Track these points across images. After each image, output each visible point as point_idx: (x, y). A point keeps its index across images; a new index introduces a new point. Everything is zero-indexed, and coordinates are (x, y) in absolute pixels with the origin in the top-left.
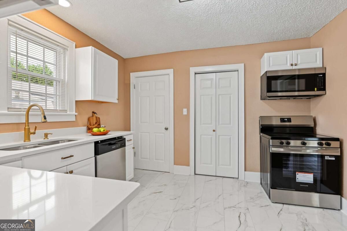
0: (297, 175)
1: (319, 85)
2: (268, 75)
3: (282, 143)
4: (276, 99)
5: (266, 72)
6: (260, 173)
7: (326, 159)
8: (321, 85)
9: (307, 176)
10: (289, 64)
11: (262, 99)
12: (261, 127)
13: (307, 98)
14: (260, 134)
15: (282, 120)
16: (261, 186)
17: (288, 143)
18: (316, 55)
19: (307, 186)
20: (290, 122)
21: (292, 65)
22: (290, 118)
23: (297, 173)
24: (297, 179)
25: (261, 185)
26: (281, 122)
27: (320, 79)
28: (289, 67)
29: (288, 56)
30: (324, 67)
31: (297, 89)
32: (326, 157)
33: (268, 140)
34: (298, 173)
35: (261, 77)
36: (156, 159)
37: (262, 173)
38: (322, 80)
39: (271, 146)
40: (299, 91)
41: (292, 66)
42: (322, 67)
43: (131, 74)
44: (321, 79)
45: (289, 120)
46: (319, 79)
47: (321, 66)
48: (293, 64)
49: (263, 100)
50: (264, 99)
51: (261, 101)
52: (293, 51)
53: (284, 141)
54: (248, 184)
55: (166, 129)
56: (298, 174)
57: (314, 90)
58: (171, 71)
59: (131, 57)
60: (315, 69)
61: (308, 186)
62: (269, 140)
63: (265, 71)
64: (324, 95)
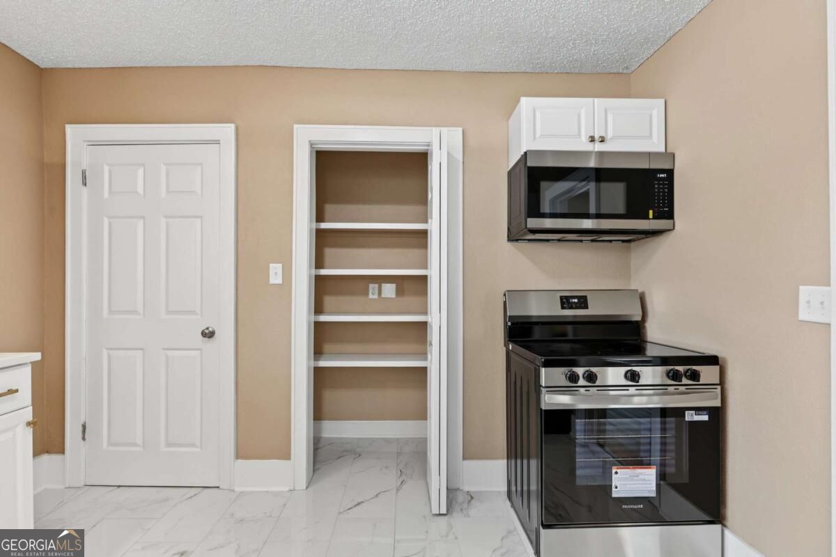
0: (614, 476)
1: (659, 203)
2: (530, 164)
3: (573, 378)
4: (548, 240)
5: (526, 153)
6: (506, 461)
7: (687, 419)
8: (664, 203)
9: (641, 477)
10: (584, 138)
11: (512, 238)
12: (509, 324)
13: (623, 241)
14: (506, 345)
15: (566, 302)
16: (508, 503)
17: (591, 378)
18: (651, 116)
19: (639, 506)
20: (586, 307)
21: (592, 140)
22: (586, 297)
23: (614, 471)
24: (614, 489)
25: (508, 501)
26: (563, 308)
27: (661, 184)
28: (583, 145)
29: (583, 112)
30: (668, 151)
31: (592, 210)
32: (686, 412)
33: (532, 367)
34: (618, 471)
35: (510, 173)
36: (169, 445)
37: (513, 461)
38: (666, 188)
39: (543, 389)
40: (599, 216)
41: (593, 143)
42: (663, 153)
43: (69, 129)
44: (664, 184)
45: (583, 302)
46: (659, 184)
47: (663, 150)
48: (597, 137)
49: (515, 243)
50: (517, 240)
51: (509, 245)
52: (596, 100)
53: (580, 371)
54: (473, 501)
55: (208, 334)
56: (616, 473)
57: (647, 217)
58: (226, 132)
59: (70, 66)
60: (649, 155)
61: (642, 506)
62: (535, 368)
63: (522, 153)
64: (671, 230)
